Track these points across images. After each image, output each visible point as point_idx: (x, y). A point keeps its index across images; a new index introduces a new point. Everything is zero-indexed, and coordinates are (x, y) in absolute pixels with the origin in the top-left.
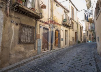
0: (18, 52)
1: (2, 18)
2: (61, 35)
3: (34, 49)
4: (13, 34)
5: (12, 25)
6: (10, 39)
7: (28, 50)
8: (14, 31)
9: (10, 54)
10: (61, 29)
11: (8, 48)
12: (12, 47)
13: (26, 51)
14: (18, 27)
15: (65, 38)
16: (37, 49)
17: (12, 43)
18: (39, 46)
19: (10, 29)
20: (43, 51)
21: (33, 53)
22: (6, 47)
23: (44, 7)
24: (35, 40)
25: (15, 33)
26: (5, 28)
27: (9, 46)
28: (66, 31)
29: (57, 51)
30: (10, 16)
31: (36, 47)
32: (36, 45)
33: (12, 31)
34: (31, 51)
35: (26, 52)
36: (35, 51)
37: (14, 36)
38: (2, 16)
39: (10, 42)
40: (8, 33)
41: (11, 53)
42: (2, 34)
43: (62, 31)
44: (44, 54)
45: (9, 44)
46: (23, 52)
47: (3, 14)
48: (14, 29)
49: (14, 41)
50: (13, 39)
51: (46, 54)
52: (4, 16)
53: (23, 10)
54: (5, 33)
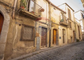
0: (20, 47)
1: (9, 21)
2: (59, 34)
3: (33, 46)
4: (17, 33)
5: (16, 26)
6: (14, 37)
7: (28, 47)
8: (18, 30)
9: (13, 49)
10: (59, 28)
11: (11, 44)
12: (14, 43)
13: (26, 47)
14: (20, 27)
15: (63, 37)
16: (36, 46)
17: (15, 40)
18: (38, 43)
19: (14, 29)
20: (41, 48)
21: (33, 49)
22: (10, 43)
23: (42, 10)
24: (34, 38)
25: (18, 32)
26: (10, 28)
27: (13, 42)
28: (63, 30)
29: (55, 48)
30: (15, 18)
31: (35, 44)
32: (36, 42)
33: (16, 30)
34: (31, 47)
35: (26, 48)
36: (34, 48)
38: (9, 19)
39: (14, 39)
40: (12, 32)
41: (14, 48)
42: (7, 32)
43: (59, 30)
44: (42, 50)
45: (13, 41)
46: (24, 48)
47: (9, 18)
48: (18, 28)
49: (17, 38)
50: (16, 37)
51: (45, 51)
52: (10, 19)
53: (25, 14)
54: (11, 32)
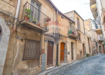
0: (21, 70)
2: (67, 49)
3: (38, 66)
4: (18, 51)
5: (17, 41)
6: (14, 57)
7: (31, 68)
8: (19, 47)
9: (12, 73)
10: (67, 42)
11: (11, 67)
13: (29, 68)
15: (72, 52)
16: (41, 66)
17: (16, 60)
18: (43, 62)
19: (15, 45)
22: (9, 66)
25: (19, 49)
26: (10, 45)
27: (13, 64)
30: (16, 31)
31: (40, 63)
32: (41, 61)
33: (17, 47)
34: (35, 68)
35: (29, 70)
36: (38, 69)
37: (18, 52)
38: (9, 33)
39: (14, 60)
40: (13, 50)
41: (14, 72)
42: (6, 51)
43: (68, 43)
46: (26, 70)
48: (19, 45)
49: (18, 58)
50: (16, 56)
51: (51, 72)
52: (10, 32)
